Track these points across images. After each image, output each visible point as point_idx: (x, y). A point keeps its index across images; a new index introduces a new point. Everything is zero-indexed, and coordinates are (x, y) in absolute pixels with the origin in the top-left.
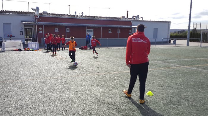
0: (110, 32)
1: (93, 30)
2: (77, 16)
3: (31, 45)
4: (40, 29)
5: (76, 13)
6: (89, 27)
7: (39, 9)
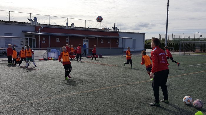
0: (102, 42)
1: (88, 40)
3: (51, 55)
4: (44, 39)
7: (37, 20)
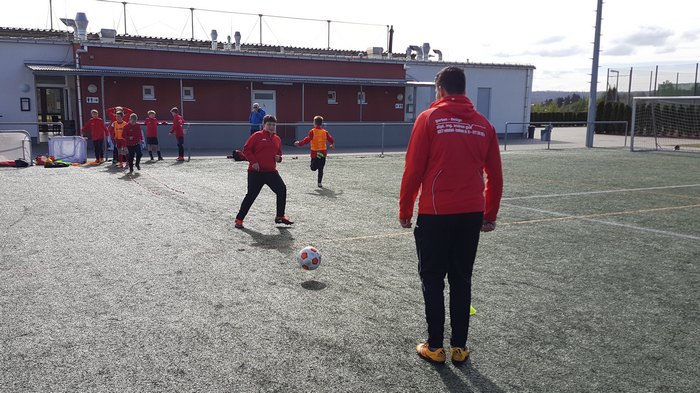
0: (332, 101)
1: (273, 92)
2: (221, 45)
3: (61, 148)
4: (92, 89)
5: (214, 33)
6: (259, 85)
7: (86, 22)
